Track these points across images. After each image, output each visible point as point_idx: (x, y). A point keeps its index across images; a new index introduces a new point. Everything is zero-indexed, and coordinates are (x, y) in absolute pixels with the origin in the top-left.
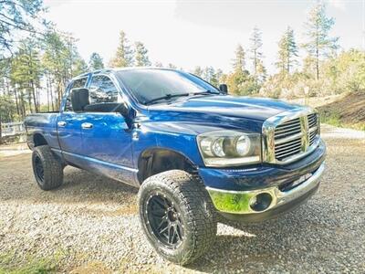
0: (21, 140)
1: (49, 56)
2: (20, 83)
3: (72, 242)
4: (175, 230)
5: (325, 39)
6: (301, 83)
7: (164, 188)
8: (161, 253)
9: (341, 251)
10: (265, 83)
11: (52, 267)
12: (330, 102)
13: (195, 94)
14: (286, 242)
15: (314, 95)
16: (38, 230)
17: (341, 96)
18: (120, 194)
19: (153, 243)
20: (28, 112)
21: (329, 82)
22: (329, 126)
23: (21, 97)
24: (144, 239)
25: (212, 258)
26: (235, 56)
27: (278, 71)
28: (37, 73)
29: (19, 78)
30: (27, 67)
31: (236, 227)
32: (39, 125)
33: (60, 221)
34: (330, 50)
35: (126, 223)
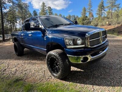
0: (11, 40)
1: (19, 12)
2: (10, 21)
3: (26, 72)
4: (58, 68)
5: (115, 4)
6: (105, 21)
7: (54, 55)
8: (53, 75)
9: (111, 76)
10: (93, 21)
11: (20, 79)
12: (115, 27)
13: (65, 24)
14: (94, 73)
15: (110, 25)
16: (16, 68)
17: (119, 25)
18: (42, 57)
19: (51, 73)
20: (13, 31)
21: (115, 20)
22: (114, 36)
23: (11, 26)
24: (48, 71)
25: (70, 77)
26: (82, 11)
27: (98, 16)
28: (16, 18)
29: (10, 19)
30: (12, 16)
31: (78, 68)
32: (16, 35)
33: (23, 66)
34: (117, 9)
35: (43, 66)
